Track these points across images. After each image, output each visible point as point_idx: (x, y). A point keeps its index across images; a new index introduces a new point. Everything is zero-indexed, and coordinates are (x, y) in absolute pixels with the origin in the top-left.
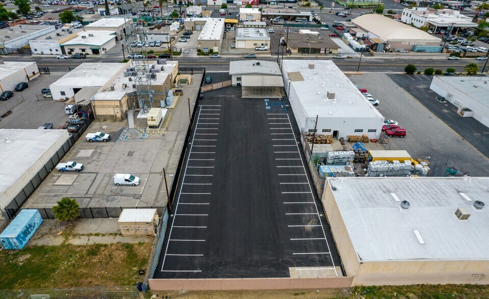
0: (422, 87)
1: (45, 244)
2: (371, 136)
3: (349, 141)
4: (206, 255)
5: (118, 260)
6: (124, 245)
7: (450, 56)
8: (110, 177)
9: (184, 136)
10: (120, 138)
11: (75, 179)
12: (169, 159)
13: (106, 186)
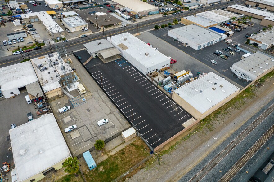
0: (165, 35)
1: (102, 160)
2: (167, 66)
3: (161, 71)
4: (157, 133)
5: (134, 150)
6: (130, 145)
7: (163, 15)
8: (93, 124)
9: (101, 92)
10: (74, 105)
11: (78, 132)
12: (107, 106)
13: (96, 128)
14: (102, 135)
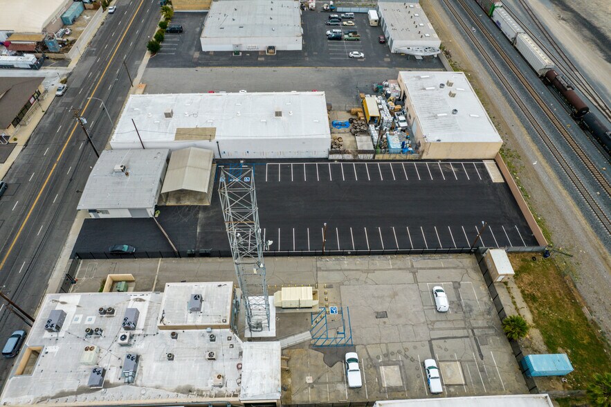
0: (196, 55)
4: (501, 224)
5: (531, 277)
6: (516, 279)
7: (104, 10)
8: (433, 322)
9: (330, 262)
10: (343, 342)
11: (448, 363)
12: (385, 270)
13: (450, 321)
14: (473, 317)
